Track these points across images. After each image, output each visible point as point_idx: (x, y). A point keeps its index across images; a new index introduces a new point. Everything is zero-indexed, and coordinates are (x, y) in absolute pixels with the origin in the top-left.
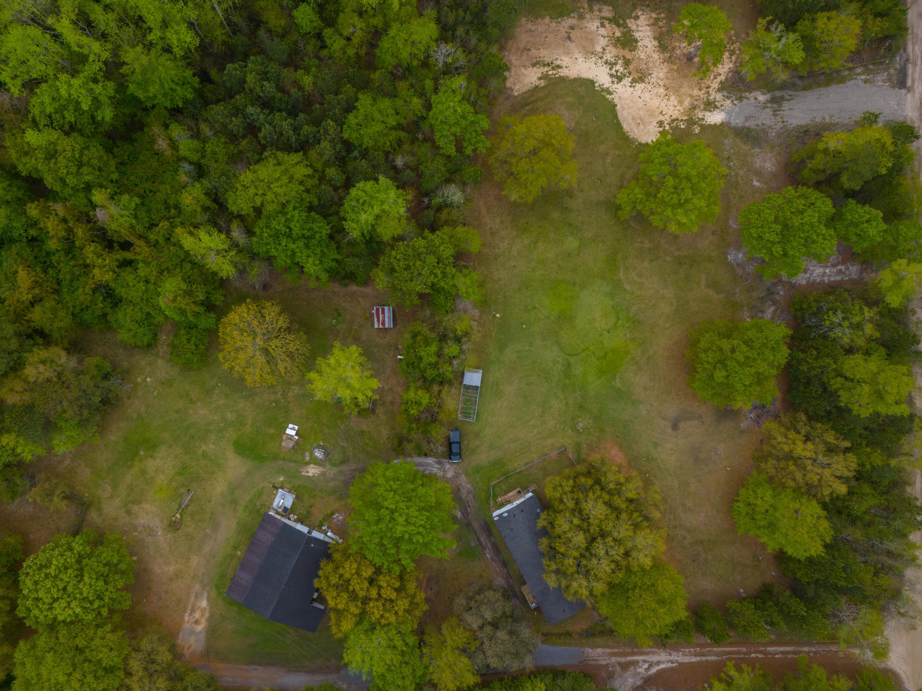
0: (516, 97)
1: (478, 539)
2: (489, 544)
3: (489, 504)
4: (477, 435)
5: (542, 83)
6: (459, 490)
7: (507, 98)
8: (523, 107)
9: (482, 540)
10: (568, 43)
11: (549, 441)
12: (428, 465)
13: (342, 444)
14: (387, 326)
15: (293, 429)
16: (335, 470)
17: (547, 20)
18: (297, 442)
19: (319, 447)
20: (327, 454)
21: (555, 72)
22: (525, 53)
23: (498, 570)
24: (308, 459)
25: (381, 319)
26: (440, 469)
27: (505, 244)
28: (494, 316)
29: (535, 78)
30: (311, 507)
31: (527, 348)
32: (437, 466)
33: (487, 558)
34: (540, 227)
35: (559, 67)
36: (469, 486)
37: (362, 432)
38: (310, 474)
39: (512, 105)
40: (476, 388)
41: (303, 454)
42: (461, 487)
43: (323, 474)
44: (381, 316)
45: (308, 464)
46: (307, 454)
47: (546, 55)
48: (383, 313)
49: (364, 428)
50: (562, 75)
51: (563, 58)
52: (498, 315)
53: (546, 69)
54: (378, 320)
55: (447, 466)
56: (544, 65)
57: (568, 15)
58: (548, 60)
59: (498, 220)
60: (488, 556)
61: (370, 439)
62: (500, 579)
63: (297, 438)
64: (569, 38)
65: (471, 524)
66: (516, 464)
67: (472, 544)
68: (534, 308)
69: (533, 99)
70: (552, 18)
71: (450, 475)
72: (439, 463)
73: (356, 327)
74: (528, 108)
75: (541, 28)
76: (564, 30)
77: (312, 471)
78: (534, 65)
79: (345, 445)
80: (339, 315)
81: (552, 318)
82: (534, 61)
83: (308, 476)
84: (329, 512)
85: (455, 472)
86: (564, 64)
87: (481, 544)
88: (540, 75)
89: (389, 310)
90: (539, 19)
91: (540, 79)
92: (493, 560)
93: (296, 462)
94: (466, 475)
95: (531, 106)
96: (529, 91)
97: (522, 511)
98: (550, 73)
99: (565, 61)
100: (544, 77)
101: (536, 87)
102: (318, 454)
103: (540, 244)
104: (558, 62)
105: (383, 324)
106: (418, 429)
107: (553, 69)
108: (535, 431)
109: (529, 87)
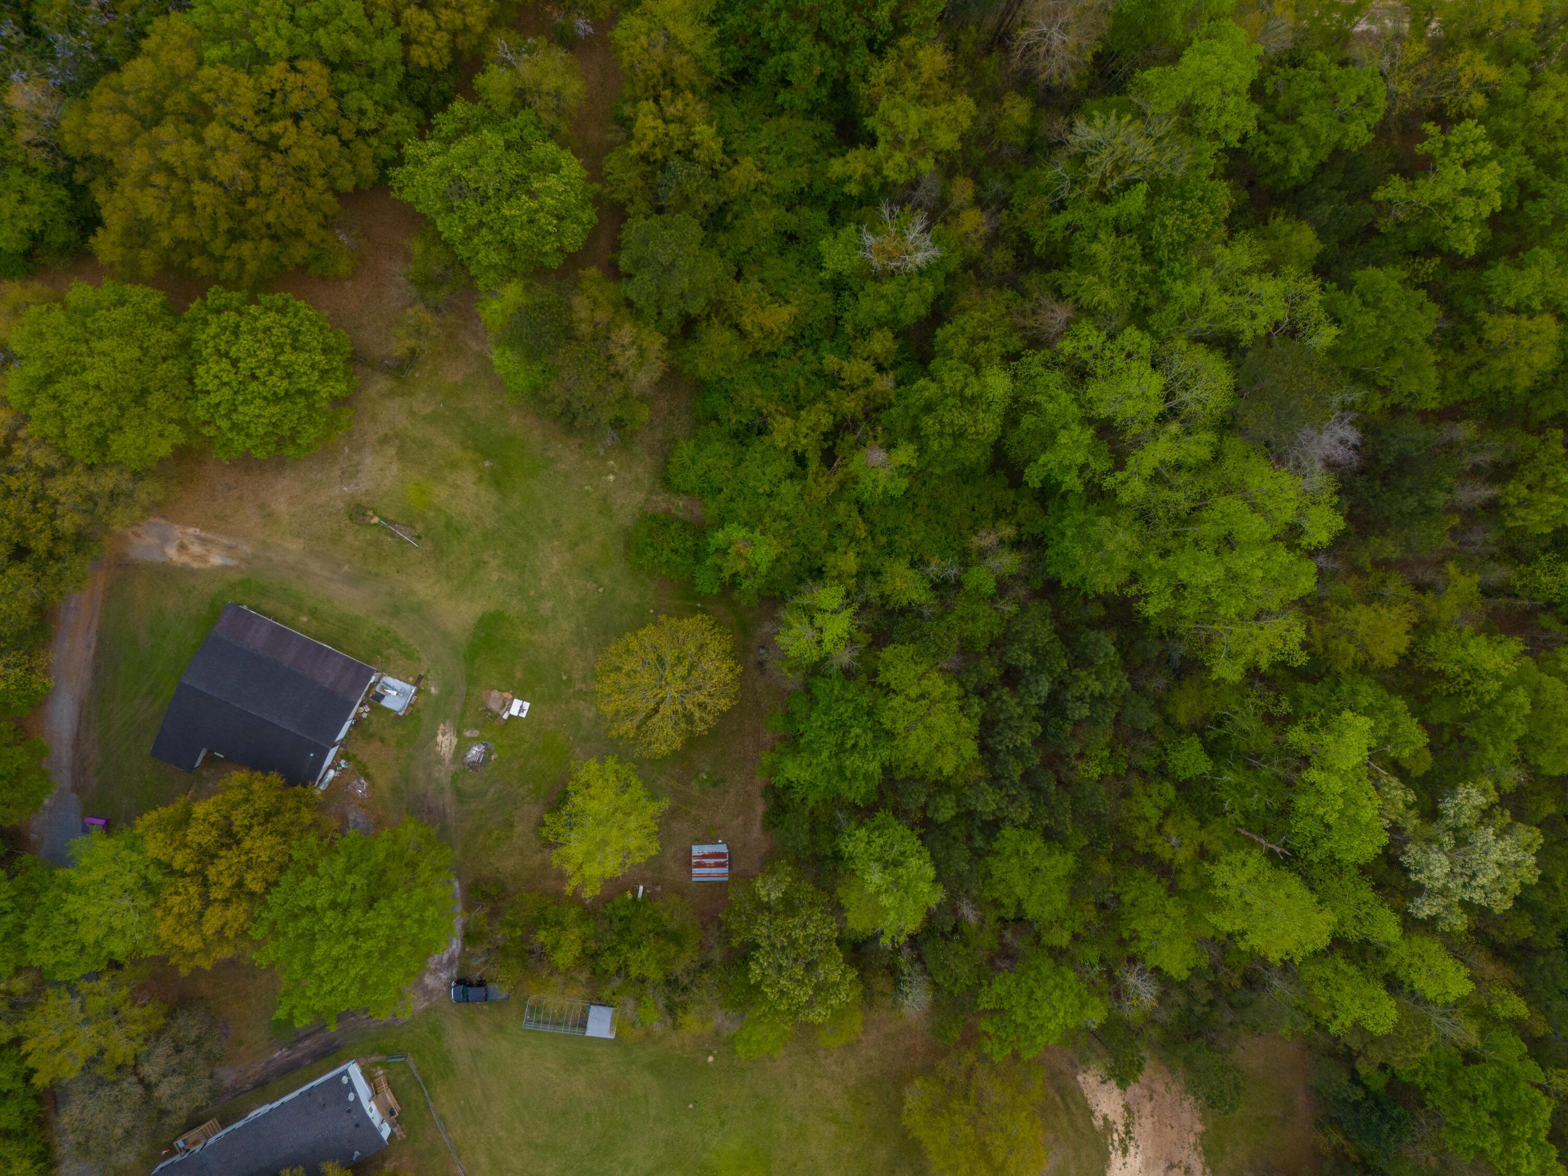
0: (1074, 1078)
1: (308, 1036)
2: (298, 1055)
3: (372, 1054)
4: (499, 1028)
5: (1098, 1123)
7: (1073, 1065)
8: (1060, 1090)
9: (307, 1043)
10: (1163, 1165)
11: (483, 1160)
12: (449, 943)
13: (492, 790)
14: (696, 871)
15: (521, 710)
16: (445, 780)
17: (1199, 1128)
18: (498, 716)
19: (488, 752)
20: (474, 766)
21: (1116, 1144)
22: (1146, 1092)
23: (250, 1073)
24: (468, 734)
25: (707, 861)
26: (440, 962)
27: (834, 1068)
28: (710, 1053)
29: (1105, 1110)
30: (382, 740)
31: (653, 1112)
32: (446, 957)
33: (273, 1052)
34: (862, 1127)
35: (1125, 1151)
36: (407, 1015)
37: (512, 826)
38: (440, 738)
39: (1061, 1073)
40: (583, 1025)
41: (476, 726)
42: (405, 1001)
43: (439, 760)
44: (712, 861)
45: (459, 734)
46: (476, 733)
47: (1144, 1127)
48: (718, 865)
49: (519, 829)
50: (1113, 1156)
51: (1140, 1158)
52: (711, 1059)
53: (1121, 1129)
54: (705, 856)
55: (444, 976)
56: (1127, 1126)
57: (1207, 1163)
58: (1136, 1131)
59: (873, 1053)
60: (277, 1055)
61: (498, 839)
62: (234, 1076)
63: (505, 716)
64: (1171, 1167)
66: (444, 1101)
68: (723, 1123)
69: (1073, 1108)
70: (1202, 1136)
71: (429, 980)
72: (451, 961)
73: (694, 812)
74: (1058, 1099)
75: (1186, 1118)
76: (1184, 1158)
77: (446, 742)
78: (1127, 1107)
79: (489, 796)
80: (715, 784)
81: (705, 1156)
82: (1134, 1108)
83: (436, 735)
84: (371, 770)
85: (433, 990)
86: (1130, 1159)
87: (299, 1040)
88: (1110, 1118)
89: (723, 875)
90: (1199, 1115)
91: (1105, 1118)
92: (269, 1062)
93: (463, 714)
94: (427, 1010)
95: (1060, 1104)
96: (1085, 1100)
97: (357, 1126)
98: (1115, 1136)
99: (1135, 1161)
100: (1108, 1126)
101: (1092, 1113)
102: (475, 752)
103: (834, 1128)
104: (1132, 1150)
105: (699, 865)
106: (512, 940)
107: (1122, 1141)
108: (502, 1133)
109: (1092, 1101)
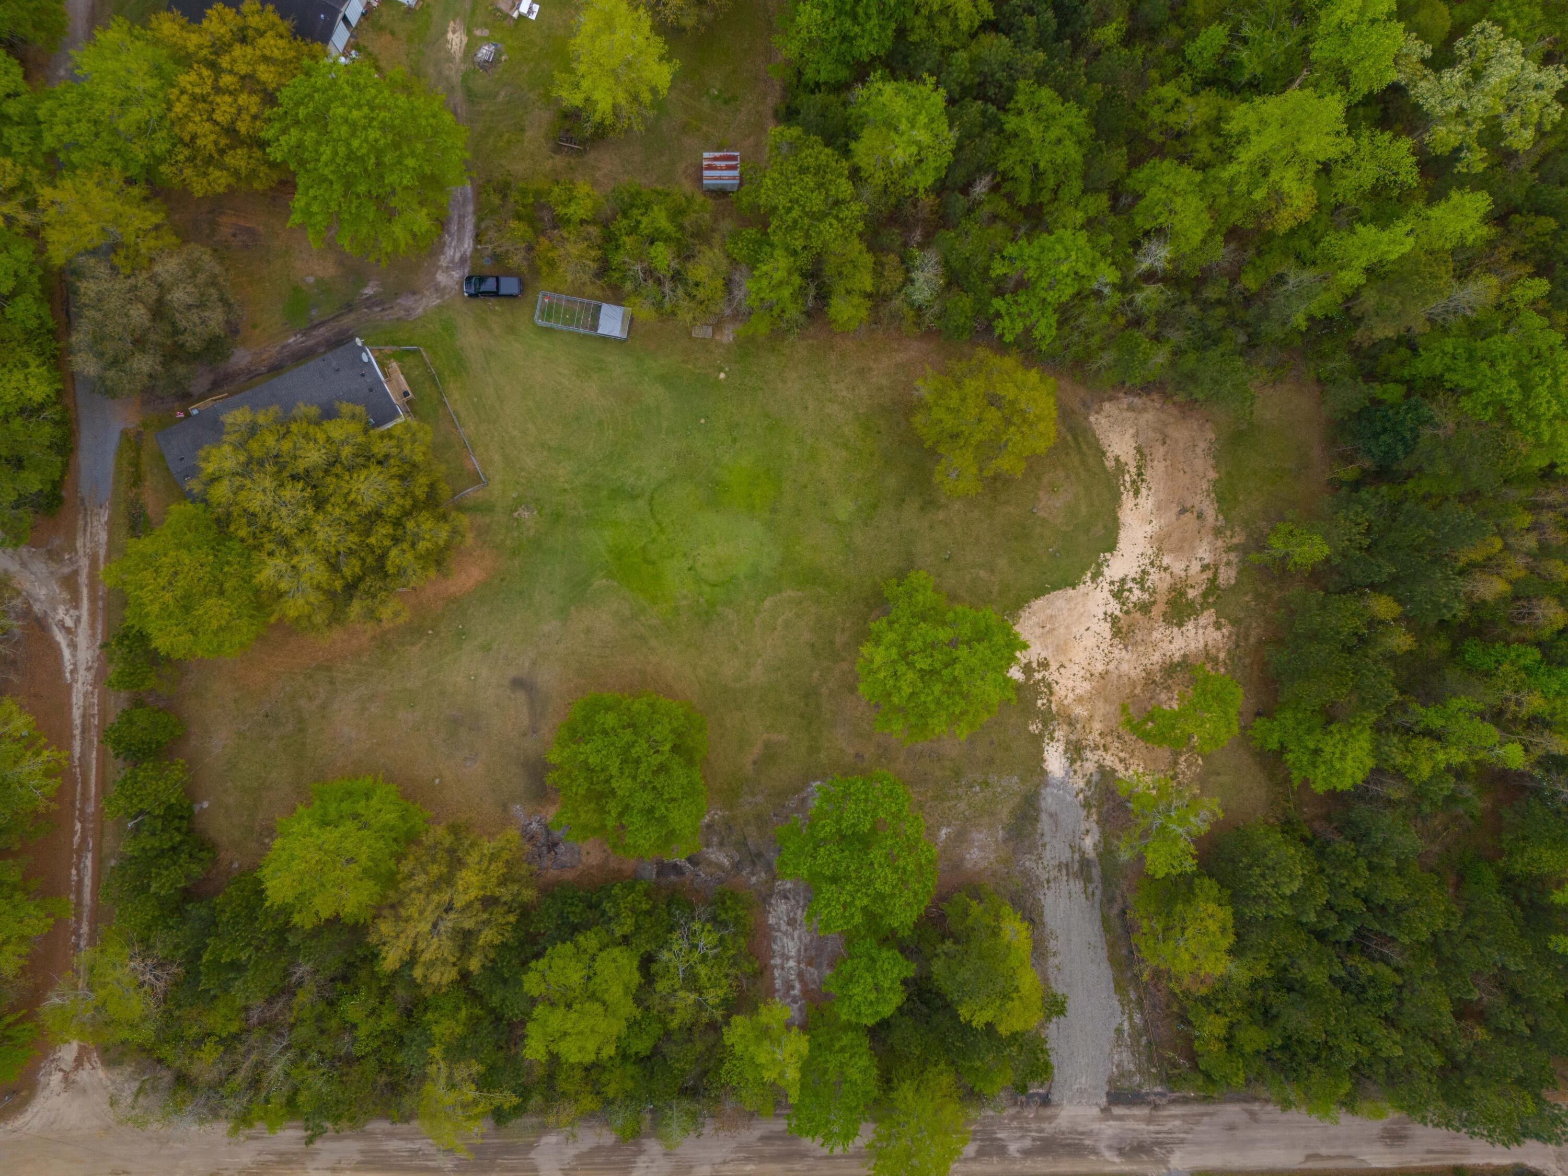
0: (1086, 418)
1: (322, 323)
2: (312, 342)
3: (386, 344)
4: (511, 330)
5: (1110, 464)
6: (414, 293)
7: (1084, 404)
8: (1071, 429)
9: (321, 330)
10: (1175, 509)
11: (497, 458)
12: (460, 240)
13: (503, 93)
14: (706, 173)
15: (530, 10)
16: (456, 79)
17: (1212, 475)
18: (508, 16)
19: (498, 53)
20: (486, 65)
21: (1128, 485)
22: (1158, 436)
23: (265, 356)
24: (478, 33)
25: (718, 163)
26: (452, 261)
27: (844, 393)
28: (721, 370)
29: (1117, 452)
30: (393, 33)
31: (665, 424)
32: (458, 256)
33: (287, 337)
34: (872, 455)
35: (1137, 493)
36: (420, 310)
37: (523, 130)
38: (450, 36)
39: (1073, 412)
40: (595, 327)
41: (486, 25)
42: (417, 297)
43: (450, 58)
44: (723, 164)
45: (469, 32)
46: (486, 33)
47: (1156, 470)
48: (729, 168)
49: (529, 134)
50: (1124, 497)
51: (1151, 500)
52: (722, 376)
53: (1133, 470)
54: (716, 159)
55: (456, 275)
56: (1139, 468)
57: (1220, 510)
58: (1148, 474)
59: (884, 381)
60: (291, 340)
61: (509, 142)
62: (249, 358)
63: (515, 15)
64: (1183, 511)
65: (350, 311)
66: (456, 396)
67: (313, 313)
68: (734, 440)
69: (1084, 447)
70: (1215, 483)
71: (441, 278)
72: (463, 260)
73: (705, 129)
74: (1069, 438)
75: (1199, 464)
76: (1197, 504)
77: (456, 40)
78: (1139, 450)
79: (500, 98)
80: (726, 102)
81: (717, 470)
82: (1146, 451)
83: (446, 32)
84: (383, 64)
85: (445, 287)
86: (1141, 500)
87: (315, 327)
88: (1123, 459)
89: (734, 178)
90: (1212, 462)
91: (1117, 459)
92: (284, 347)
93: (473, 12)
94: (439, 307)
95: (1072, 443)
96: (1098, 440)
97: (371, 390)
98: (1127, 477)
99: (1147, 502)
100: (1120, 467)
101: (1104, 453)
102: (485, 52)
103: (844, 453)
104: (1144, 492)
105: (710, 168)
107: (1133, 482)
108: (516, 433)
109: (1104, 441)
